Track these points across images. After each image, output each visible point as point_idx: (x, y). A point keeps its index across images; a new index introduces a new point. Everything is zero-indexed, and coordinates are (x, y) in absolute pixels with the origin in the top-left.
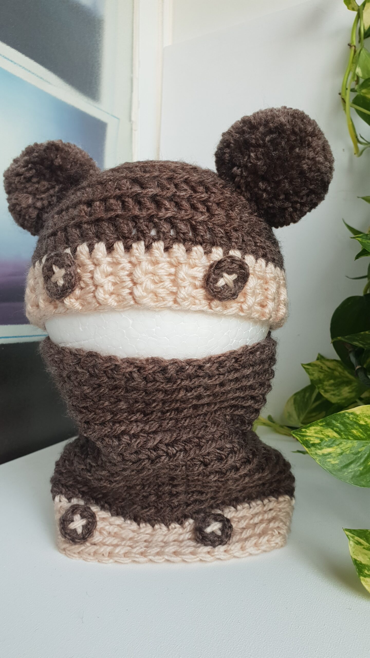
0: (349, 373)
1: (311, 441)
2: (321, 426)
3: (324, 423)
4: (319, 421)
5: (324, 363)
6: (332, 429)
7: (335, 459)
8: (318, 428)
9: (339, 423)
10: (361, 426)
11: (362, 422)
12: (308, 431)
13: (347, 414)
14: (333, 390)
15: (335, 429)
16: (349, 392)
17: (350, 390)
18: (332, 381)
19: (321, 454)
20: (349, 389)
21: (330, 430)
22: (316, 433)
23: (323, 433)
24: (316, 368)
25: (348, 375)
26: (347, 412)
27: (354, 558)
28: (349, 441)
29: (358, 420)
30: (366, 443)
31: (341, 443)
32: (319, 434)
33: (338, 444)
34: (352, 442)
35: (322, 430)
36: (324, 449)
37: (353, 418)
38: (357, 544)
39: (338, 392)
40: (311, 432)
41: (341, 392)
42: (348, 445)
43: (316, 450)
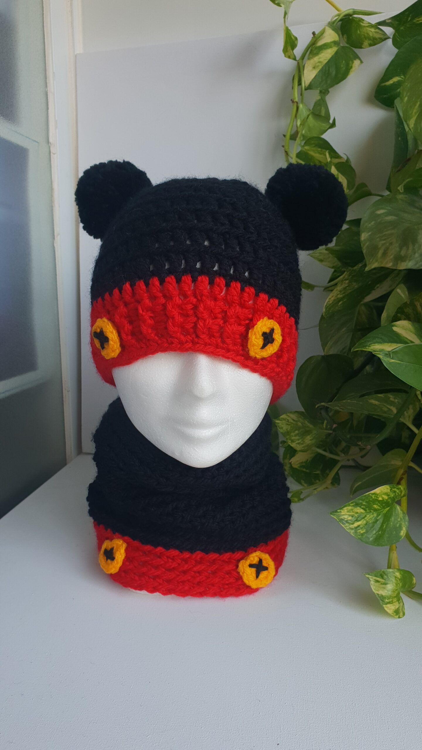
0: (308, 422)
1: (345, 518)
2: (352, 506)
3: (354, 504)
4: (350, 502)
5: (289, 416)
6: (360, 507)
7: (363, 529)
8: (350, 508)
9: (365, 502)
10: (379, 501)
11: (380, 499)
12: (342, 511)
13: (370, 495)
15: (362, 507)
16: (311, 440)
19: (353, 528)
20: (311, 437)
21: (358, 508)
22: (348, 512)
23: (353, 511)
24: (284, 421)
25: (308, 424)
26: (370, 493)
27: (377, 593)
28: (371, 513)
29: (378, 498)
30: (381, 512)
31: (366, 516)
32: (350, 512)
33: (364, 518)
34: (373, 514)
35: (353, 509)
36: (355, 523)
37: (375, 496)
38: (376, 582)
39: (302, 441)
40: (345, 512)
41: (304, 440)
42: (371, 517)
43: (349, 525)
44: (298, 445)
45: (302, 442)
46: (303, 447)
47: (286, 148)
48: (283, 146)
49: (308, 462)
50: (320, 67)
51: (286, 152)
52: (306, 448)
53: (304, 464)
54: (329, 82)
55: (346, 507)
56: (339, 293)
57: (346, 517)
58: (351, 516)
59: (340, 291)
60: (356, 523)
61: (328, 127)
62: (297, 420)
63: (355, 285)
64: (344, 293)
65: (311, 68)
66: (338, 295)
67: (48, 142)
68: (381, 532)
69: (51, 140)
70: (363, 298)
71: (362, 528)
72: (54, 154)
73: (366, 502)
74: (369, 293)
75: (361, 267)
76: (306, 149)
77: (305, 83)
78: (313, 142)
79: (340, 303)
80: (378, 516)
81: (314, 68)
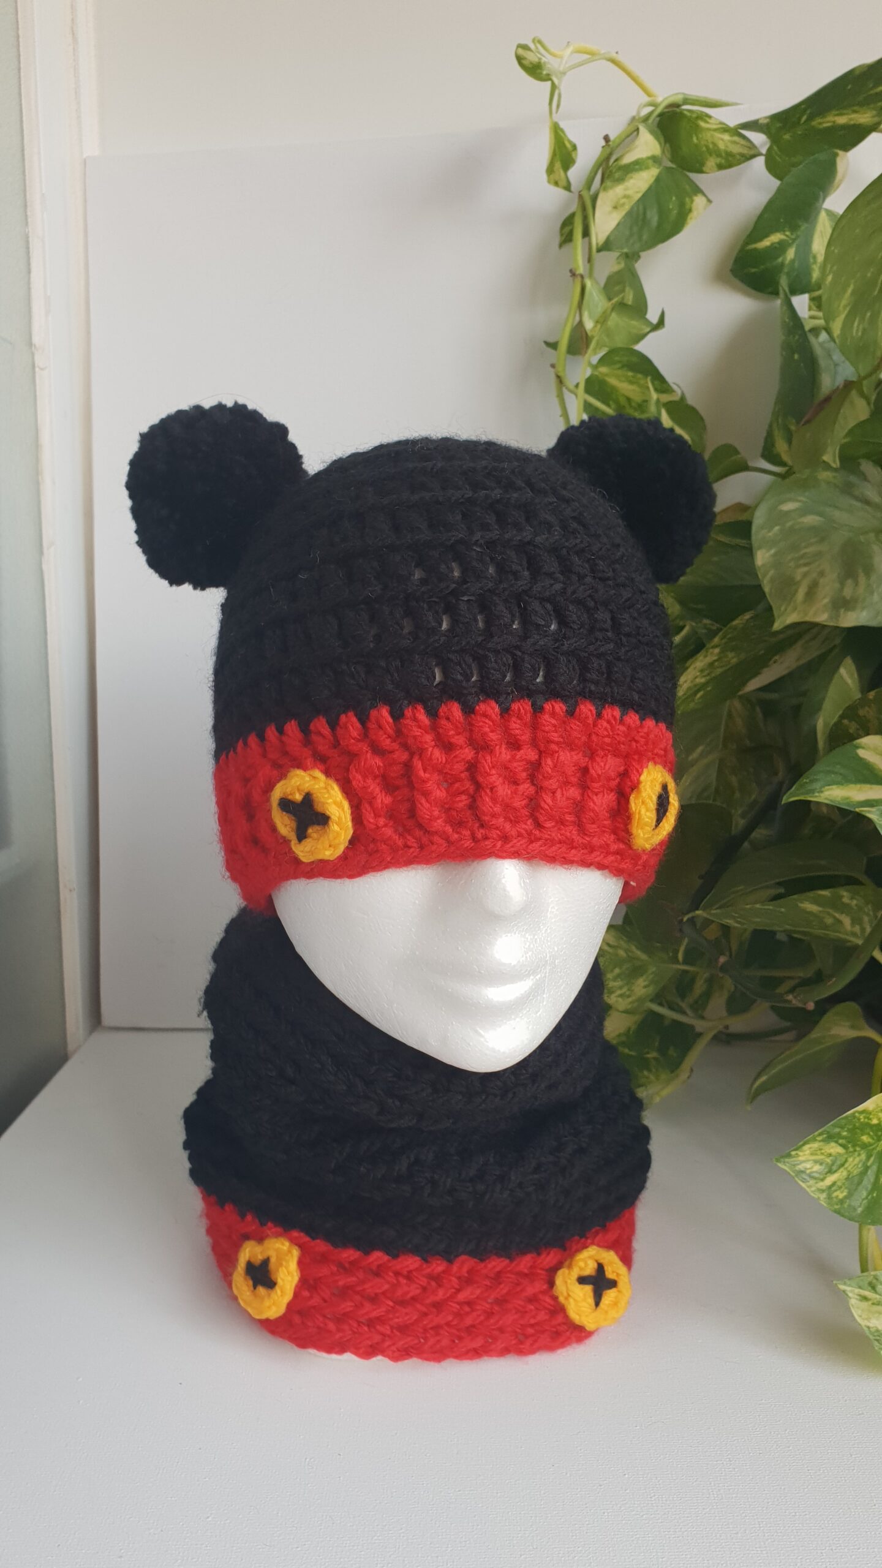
0: (638, 948)
1: (806, 1169)
2: (820, 1141)
3: (825, 1136)
4: (816, 1133)
6: (836, 1142)
7: (842, 1190)
8: (816, 1145)
9: (846, 1131)
10: (871, 1126)
11: (875, 1121)
12: (800, 1153)
13: (857, 1114)
14: (621, 988)
16: (645, 987)
17: (646, 983)
18: (617, 971)
19: (824, 1188)
20: (645, 981)
21: (833, 1144)
22: (812, 1154)
23: (823, 1151)
25: (639, 953)
26: (857, 1112)
27: (866, 1326)
28: (856, 1153)
29: (870, 1119)
30: (873, 1149)
31: (846, 1161)
32: (816, 1154)
33: (842, 1165)
34: (859, 1155)
35: (821, 1147)
36: (828, 1178)
37: (865, 1118)
38: (861, 1301)
39: (629, 990)
40: (805, 1155)
41: (633, 988)
42: (855, 1162)
43: (816, 1183)
44: (620, 999)
45: (627, 993)
46: (631, 1003)
47: (560, 368)
48: (553, 366)
49: (631, 1032)
50: (627, 208)
51: (558, 377)
52: (636, 1004)
53: (624, 1039)
54: (645, 237)
55: (808, 1144)
56: (698, 674)
57: (808, 1165)
58: (818, 1164)
59: (702, 671)
60: (829, 1176)
61: (648, 329)
62: (616, 944)
63: (733, 658)
64: (709, 674)
65: (609, 209)
66: (696, 678)
67: (30, 344)
68: (876, 1192)
69: (36, 340)
70: (744, 683)
71: (840, 1188)
72: (42, 369)
73: (849, 1131)
74: (756, 674)
75: (747, 620)
76: (600, 373)
77: (597, 239)
78: (617, 358)
79: (699, 695)
80: (868, 1158)
81: (615, 207)
